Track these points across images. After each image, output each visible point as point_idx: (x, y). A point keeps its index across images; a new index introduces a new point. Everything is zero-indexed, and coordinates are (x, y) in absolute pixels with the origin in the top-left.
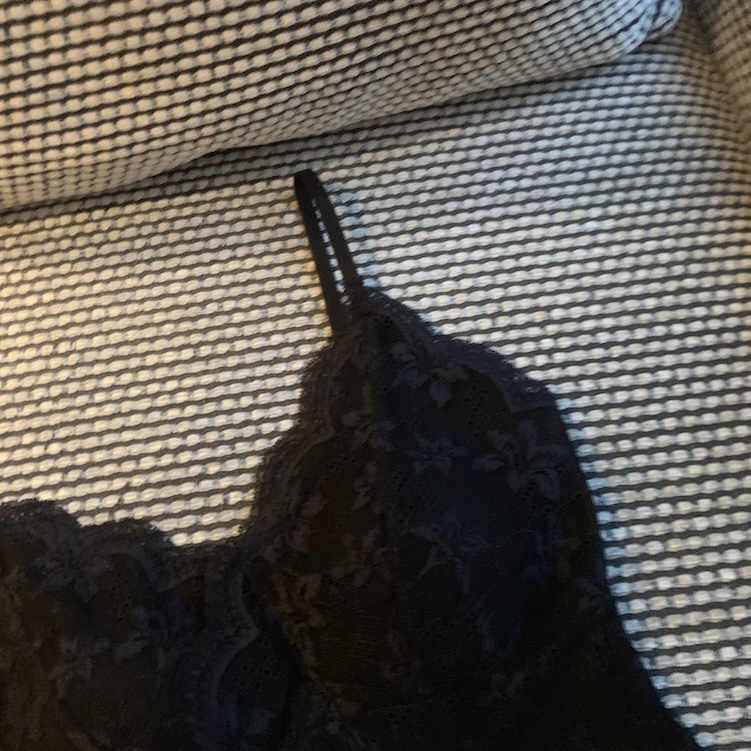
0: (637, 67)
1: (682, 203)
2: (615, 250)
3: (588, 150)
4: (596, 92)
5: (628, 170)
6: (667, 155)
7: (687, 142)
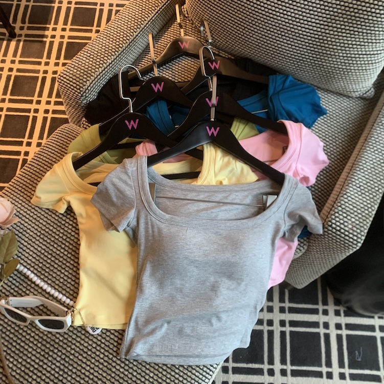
0: (354, 101)
1: (339, 127)
2: (320, 126)
3: (330, 107)
4: (341, 99)
5: (334, 115)
6: (344, 118)
7: (350, 119)
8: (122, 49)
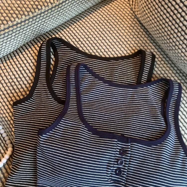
8: (39, 12)
